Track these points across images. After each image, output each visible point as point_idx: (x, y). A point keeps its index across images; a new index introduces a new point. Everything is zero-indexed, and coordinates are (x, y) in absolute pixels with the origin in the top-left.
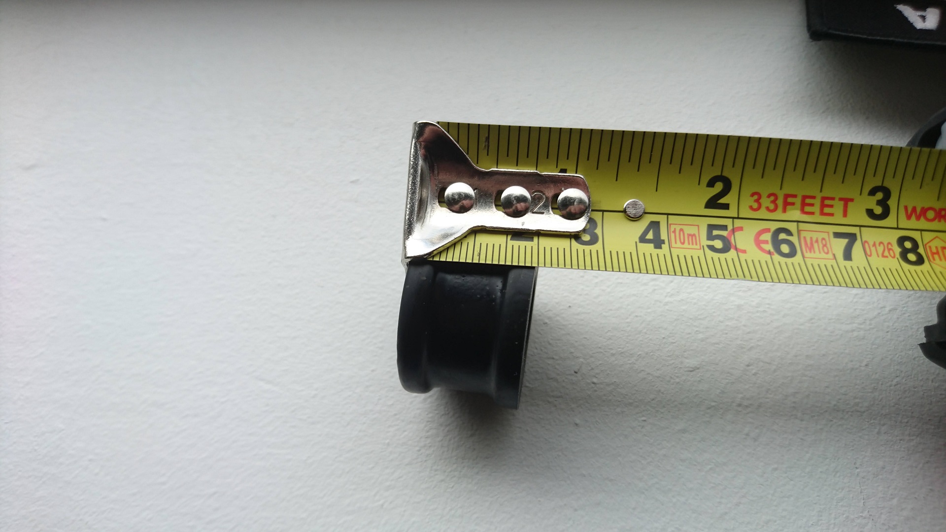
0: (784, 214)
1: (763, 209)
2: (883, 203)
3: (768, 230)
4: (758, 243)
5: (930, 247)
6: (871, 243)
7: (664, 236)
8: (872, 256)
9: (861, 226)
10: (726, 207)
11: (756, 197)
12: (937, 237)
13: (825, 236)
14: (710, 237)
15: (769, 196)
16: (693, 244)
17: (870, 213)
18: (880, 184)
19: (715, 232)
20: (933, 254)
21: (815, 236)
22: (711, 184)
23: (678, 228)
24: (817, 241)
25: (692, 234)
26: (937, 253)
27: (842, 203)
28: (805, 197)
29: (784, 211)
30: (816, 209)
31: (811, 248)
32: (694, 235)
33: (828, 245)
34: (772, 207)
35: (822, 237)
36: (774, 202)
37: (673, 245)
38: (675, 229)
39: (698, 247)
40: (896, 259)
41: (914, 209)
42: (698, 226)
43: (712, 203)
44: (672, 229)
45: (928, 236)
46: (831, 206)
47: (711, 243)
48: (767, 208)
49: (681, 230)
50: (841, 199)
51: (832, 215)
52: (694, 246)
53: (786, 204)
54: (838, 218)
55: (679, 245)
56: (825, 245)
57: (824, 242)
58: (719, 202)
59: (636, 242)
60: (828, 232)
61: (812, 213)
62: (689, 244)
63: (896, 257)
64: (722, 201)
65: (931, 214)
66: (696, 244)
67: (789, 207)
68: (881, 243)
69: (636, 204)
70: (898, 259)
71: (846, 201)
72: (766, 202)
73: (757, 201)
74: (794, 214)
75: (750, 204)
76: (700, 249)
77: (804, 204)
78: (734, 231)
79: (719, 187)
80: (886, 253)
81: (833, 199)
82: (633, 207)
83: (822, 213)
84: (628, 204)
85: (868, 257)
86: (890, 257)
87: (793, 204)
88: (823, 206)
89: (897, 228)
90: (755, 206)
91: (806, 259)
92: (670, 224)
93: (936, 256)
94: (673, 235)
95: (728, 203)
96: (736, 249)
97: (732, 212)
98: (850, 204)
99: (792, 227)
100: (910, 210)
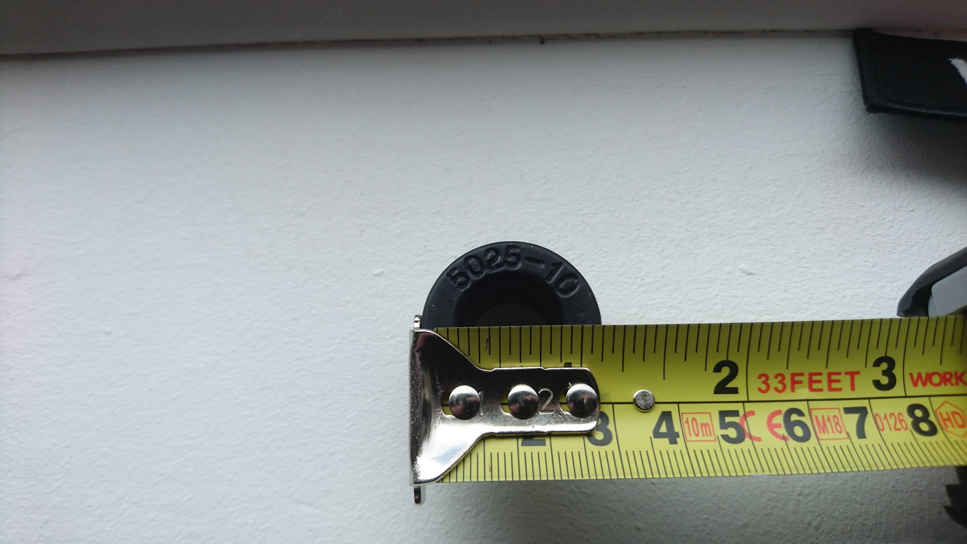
0: (792, 393)
1: (772, 390)
2: (889, 373)
3: (779, 412)
4: (771, 427)
5: (941, 413)
6: (882, 416)
7: (677, 428)
8: (885, 431)
9: (869, 399)
10: (735, 391)
11: (763, 379)
12: (946, 402)
13: (836, 412)
14: (724, 426)
15: (776, 377)
16: (707, 435)
17: (877, 384)
18: (883, 355)
19: (728, 419)
20: (945, 420)
21: (826, 413)
22: (718, 369)
23: (690, 417)
24: (829, 420)
25: (705, 423)
26: (949, 419)
27: (848, 377)
28: (811, 375)
29: (793, 390)
30: (824, 385)
31: (824, 429)
32: (707, 424)
33: (840, 423)
34: (780, 387)
35: (833, 415)
36: (782, 382)
37: (688, 438)
38: (687, 418)
39: (712, 438)
40: (909, 431)
41: (919, 375)
42: (710, 413)
43: (721, 388)
44: (685, 420)
45: (936, 402)
46: (838, 381)
47: (724, 432)
48: (776, 389)
49: (694, 419)
50: (847, 373)
51: (840, 390)
52: (709, 438)
53: (794, 383)
54: (847, 393)
55: (694, 437)
56: (837, 423)
57: (836, 419)
58: (726, 386)
59: (651, 438)
60: (839, 409)
61: (821, 390)
62: (703, 435)
63: (909, 428)
64: (731, 385)
65: (936, 379)
66: (711, 435)
67: (796, 386)
68: (892, 414)
69: (646, 395)
70: (910, 430)
71: (852, 374)
72: (774, 383)
73: (765, 382)
74: (803, 392)
75: (759, 387)
76: (715, 440)
77: (811, 382)
78: (746, 416)
79: (726, 371)
80: (898, 426)
81: (839, 374)
82: (642, 399)
83: (831, 389)
84: (637, 395)
85: (881, 432)
86: (903, 430)
87: (801, 382)
88: (830, 381)
89: (906, 397)
90: (764, 387)
91: (821, 441)
92: (682, 414)
93: (948, 423)
94: (686, 426)
95: (736, 386)
96: (751, 437)
97: (741, 396)
98: (856, 377)
99: (802, 406)
100: (915, 377)
